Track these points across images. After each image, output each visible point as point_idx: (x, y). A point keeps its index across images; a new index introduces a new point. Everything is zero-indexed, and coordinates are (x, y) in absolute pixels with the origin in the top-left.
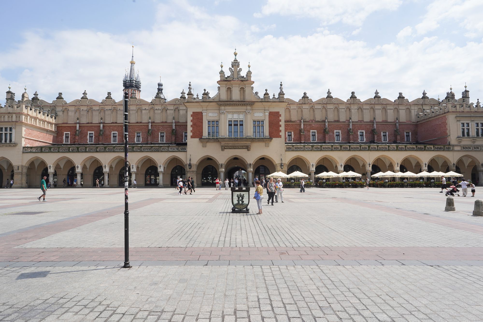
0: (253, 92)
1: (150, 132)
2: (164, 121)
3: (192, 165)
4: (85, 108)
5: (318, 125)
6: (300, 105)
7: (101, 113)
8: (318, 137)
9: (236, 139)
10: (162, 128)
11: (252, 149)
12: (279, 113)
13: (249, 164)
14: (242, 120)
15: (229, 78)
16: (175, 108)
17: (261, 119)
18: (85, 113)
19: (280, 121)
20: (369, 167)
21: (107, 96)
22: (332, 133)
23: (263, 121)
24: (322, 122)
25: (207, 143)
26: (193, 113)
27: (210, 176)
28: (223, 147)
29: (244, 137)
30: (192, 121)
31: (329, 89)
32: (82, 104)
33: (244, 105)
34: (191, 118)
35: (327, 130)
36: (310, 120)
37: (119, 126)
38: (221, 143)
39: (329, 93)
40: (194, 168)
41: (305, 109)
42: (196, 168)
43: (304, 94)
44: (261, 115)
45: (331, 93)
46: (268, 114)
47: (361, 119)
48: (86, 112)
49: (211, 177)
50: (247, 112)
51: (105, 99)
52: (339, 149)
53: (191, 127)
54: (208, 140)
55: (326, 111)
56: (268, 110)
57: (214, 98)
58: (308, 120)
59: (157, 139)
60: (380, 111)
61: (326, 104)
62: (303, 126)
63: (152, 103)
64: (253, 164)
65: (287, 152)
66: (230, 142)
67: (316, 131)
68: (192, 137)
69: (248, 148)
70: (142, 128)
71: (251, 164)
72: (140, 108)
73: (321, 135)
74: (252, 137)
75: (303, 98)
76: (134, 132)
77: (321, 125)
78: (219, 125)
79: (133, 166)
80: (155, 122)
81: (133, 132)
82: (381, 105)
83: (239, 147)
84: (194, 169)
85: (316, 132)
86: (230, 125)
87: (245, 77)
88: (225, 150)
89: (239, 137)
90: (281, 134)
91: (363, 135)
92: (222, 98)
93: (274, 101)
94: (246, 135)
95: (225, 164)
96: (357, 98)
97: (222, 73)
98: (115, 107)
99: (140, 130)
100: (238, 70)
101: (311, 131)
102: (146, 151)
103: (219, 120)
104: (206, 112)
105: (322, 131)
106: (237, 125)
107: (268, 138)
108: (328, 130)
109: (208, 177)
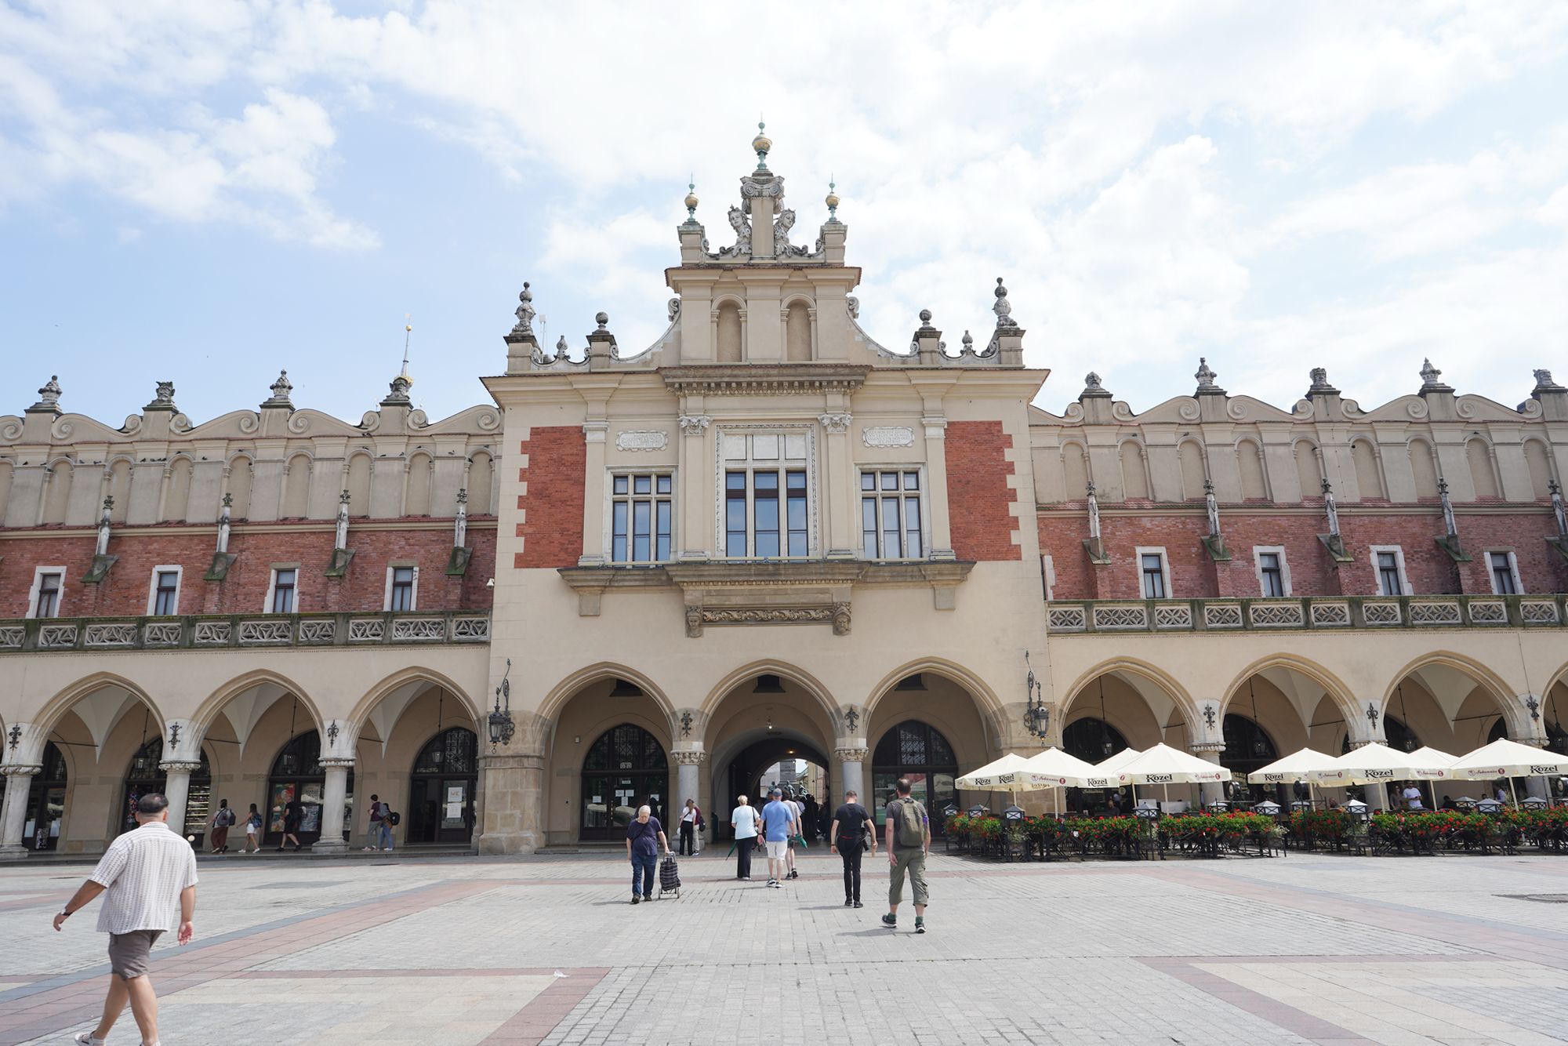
0: (855, 324)
1: (338, 565)
2: (417, 510)
3: (516, 719)
4: (39, 456)
5: (1171, 522)
6: (1076, 432)
7: (115, 479)
8: (1174, 580)
9: (771, 571)
10: (403, 543)
11: (858, 623)
12: (1000, 431)
13: (845, 711)
14: (799, 465)
15: (729, 256)
16: (472, 449)
17: (900, 459)
18: (36, 478)
19: (1010, 468)
20: (1531, 720)
21: (155, 397)
22: (1242, 558)
23: (916, 473)
24: (1192, 507)
25: (603, 592)
26: (535, 432)
27: (625, 787)
28: (695, 616)
29: (814, 556)
30: (524, 475)
31: (1202, 361)
32: (24, 439)
33: (812, 384)
34: (524, 461)
35: (1220, 543)
36: (1130, 499)
37: (192, 537)
38: (682, 591)
39: (1206, 375)
40: (529, 737)
41: (1098, 446)
42: (539, 737)
43: (1087, 381)
44: (904, 437)
45: (1213, 375)
46: (942, 432)
47: (1373, 494)
48: (42, 472)
49: (631, 793)
50: (826, 422)
51: (142, 413)
52: (1348, 617)
53: (520, 507)
54: (612, 577)
55: (1203, 456)
56: (942, 413)
57: (648, 356)
58: (1121, 501)
59: (375, 601)
60: (1462, 450)
61: (1198, 424)
62: (1097, 524)
63: (365, 430)
64: (865, 710)
65: (1058, 642)
66: (733, 583)
67: (1162, 550)
68: (522, 562)
69: (836, 618)
70: (305, 547)
71: (859, 711)
72: (305, 452)
73: (1192, 572)
74: (861, 557)
75: (1086, 401)
76: (267, 566)
77: (1183, 523)
78: (672, 497)
79: (175, 728)
80: (372, 517)
81: (261, 568)
82: (1461, 426)
83: (787, 613)
84: (527, 741)
85: (1165, 557)
86: (735, 495)
87: (812, 250)
88: (708, 631)
89: (784, 556)
90: (1015, 538)
91: (1394, 569)
92: (693, 355)
93: (970, 365)
94: (827, 547)
95: (709, 710)
96: (1341, 396)
97: (691, 231)
98: (186, 451)
99: (296, 556)
100: (775, 222)
101: (1140, 550)
102: (260, 646)
103: (676, 467)
104: (603, 425)
105: (1194, 550)
106: (773, 494)
107: (951, 562)
108: (1223, 546)
109: (619, 793)
